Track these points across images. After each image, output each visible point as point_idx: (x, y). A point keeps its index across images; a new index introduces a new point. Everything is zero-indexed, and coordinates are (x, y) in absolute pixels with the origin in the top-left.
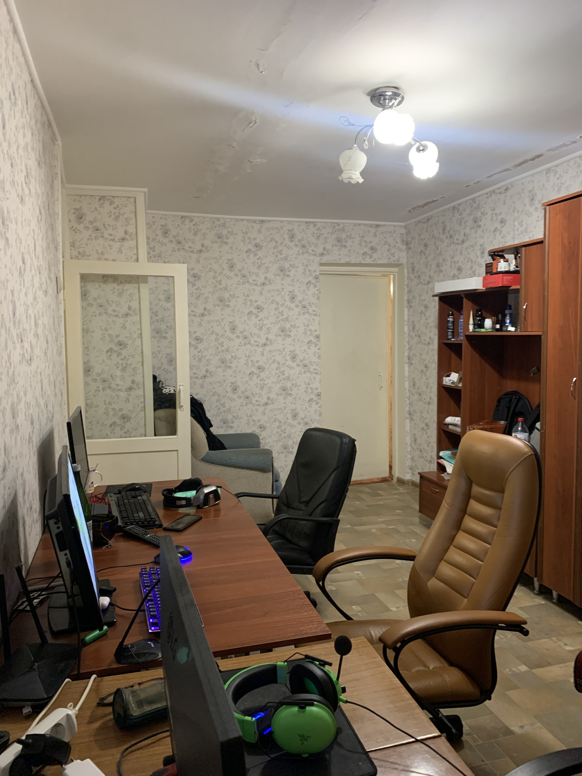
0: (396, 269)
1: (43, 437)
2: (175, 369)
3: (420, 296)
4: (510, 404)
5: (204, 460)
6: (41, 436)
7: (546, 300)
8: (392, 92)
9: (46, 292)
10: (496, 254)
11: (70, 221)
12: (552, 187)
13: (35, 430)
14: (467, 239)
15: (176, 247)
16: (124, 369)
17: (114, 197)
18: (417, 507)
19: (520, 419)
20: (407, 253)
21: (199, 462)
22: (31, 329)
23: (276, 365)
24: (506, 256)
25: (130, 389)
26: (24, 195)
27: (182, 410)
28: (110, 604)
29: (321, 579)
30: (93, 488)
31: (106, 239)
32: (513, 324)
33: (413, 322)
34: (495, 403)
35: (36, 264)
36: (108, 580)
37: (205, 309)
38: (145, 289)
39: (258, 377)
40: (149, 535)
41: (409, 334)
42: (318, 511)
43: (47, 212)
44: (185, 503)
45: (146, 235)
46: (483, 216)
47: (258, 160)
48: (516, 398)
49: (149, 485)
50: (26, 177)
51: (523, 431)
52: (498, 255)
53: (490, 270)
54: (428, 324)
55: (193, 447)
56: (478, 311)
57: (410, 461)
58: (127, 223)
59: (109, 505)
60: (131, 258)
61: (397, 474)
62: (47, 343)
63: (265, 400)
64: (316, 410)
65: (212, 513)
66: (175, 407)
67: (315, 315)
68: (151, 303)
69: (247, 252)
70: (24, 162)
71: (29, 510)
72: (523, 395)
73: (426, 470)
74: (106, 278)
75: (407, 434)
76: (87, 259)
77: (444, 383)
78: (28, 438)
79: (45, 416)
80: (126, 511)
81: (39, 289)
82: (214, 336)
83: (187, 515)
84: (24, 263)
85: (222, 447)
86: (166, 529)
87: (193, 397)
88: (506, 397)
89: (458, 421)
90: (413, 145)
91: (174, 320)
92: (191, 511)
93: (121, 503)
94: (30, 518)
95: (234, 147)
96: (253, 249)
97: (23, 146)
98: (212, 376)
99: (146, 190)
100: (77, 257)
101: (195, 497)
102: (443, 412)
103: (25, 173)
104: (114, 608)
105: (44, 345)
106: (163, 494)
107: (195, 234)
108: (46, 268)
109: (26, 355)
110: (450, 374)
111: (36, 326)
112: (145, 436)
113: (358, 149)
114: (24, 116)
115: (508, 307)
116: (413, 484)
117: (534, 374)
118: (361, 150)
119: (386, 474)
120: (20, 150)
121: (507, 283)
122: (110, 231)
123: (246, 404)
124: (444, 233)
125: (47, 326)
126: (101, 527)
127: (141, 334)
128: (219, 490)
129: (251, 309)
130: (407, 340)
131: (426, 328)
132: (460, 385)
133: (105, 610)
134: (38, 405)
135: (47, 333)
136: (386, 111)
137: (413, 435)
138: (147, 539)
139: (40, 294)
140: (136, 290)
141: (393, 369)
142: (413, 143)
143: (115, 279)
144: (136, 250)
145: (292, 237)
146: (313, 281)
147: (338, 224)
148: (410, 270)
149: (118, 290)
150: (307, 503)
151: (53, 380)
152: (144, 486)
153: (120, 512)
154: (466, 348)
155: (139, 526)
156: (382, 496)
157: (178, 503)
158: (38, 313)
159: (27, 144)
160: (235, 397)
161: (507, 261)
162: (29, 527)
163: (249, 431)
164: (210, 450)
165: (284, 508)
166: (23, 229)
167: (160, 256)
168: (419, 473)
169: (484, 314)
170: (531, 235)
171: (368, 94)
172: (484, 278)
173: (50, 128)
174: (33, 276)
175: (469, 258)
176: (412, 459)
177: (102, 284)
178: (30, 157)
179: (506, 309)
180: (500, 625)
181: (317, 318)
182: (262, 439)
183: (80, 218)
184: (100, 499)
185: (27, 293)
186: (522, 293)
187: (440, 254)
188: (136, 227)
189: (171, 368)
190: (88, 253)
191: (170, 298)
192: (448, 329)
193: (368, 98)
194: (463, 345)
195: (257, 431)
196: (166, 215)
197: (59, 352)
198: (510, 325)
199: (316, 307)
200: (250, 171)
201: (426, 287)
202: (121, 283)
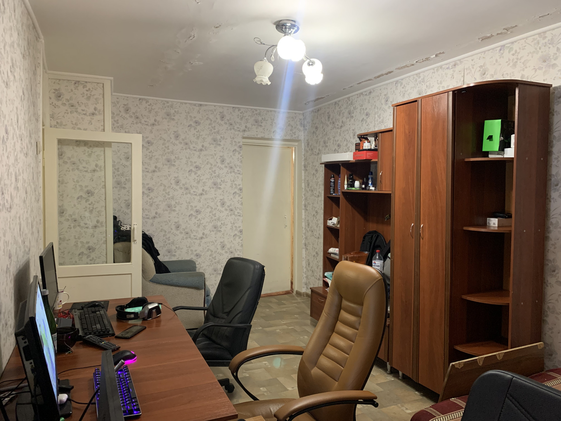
0: (296, 144)
1: (20, 267)
2: (131, 211)
3: (313, 163)
4: (372, 239)
5: (152, 281)
6: (18, 267)
7: (394, 171)
8: (291, 24)
9: (27, 154)
10: (362, 137)
11: (50, 98)
12: (399, 93)
13: (12, 262)
14: (344, 125)
15: (135, 121)
16: (91, 212)
17: (86, 82)
18: (309, 312)
19: (377, 251)
20: (304, 133)
21: (148, 283)
22: (12, 183)
23: (209, 210)
24: (368, 138)
25: (95, 227)
26: (9, 80)
27: (135, 243)
28: (68, 399)
29: (235, 371)
30: (61, 305)
31: (80, 113)
32: (374, 185)
33: (308, 181)
34: (362, 239)
35: (18, 132)
36: (68, 380)
37: (156, 167)
38: (109, 152)
39: (195, 218)
40: (103, 343)
41: (305, 189)
42: (236, 319)
43: (30, 93)
44: (134, 317)
45: (112, 112)
46: (355, 110)
47: (197, 63)
48: (375, 236)
49: (107, 302)
50: (12, 67)
51: (380, 259)
52: (364, 138)
53: (358, 147)
54: (318, 182)
55: (144, 271)
56: (350, 175)
57: (305, 279)
58: (97, 102)
59: (73, 319)
60: (99, 128)
61: (296, 288)
62: (26, 193)
63: (201, 235)
64: (239, 242)
65: (154, 324)
66: (130, 241)
67: (239, 174)
68: (114, 162)
69: (189, 126)
70: (9, 56)
71: (5, 325)
72: (380, 234)
73: (316, 286)
74: (78, 143)
75: (303, 260)
76: (63, 128)
77: (328, 224)
78: (5, 269)
79: (23, 250)
80: (87, 324)
81: (20, 152)
82: (162, 187)
83: (135, 325)
84: (7, 132)
85: (167, 271)
86: (117, 337)
87: (145, 233)
88: (370, 234)
89: (337, 251)
90: (305, 61)
91: (131, 174)
92: (139, 322)
93: (83, 317)
94: (6, 332)
95: (178, 53)
96: (193, 124)
97: (10, 43)
98: (160, 217)
99: (112, 78)
100: (55, 126)
101: (141, 312)
102: (327, 245)
103: (11, 64)
104: (71, 402)
105: (24, 195)
106: (117, 310)
107: (150, 112)
108: (27, 136)
109: (6, 204)
110: (332, 218)
111: (16, 181)
112: (106, 263)
113: (267, 61)
114: (11, 21)
115: (370, 173)
116: (307, 295)
117: (388, 219)
118: (269, 62)
119: (289, 289)
120: (7, 48)
121: (369, 157)
122: (83, 107)
123: (186, 238)
124: (329, 120)
125: (27, 181)
126: (65, 337)
127: (105, 185)
128: (160, 306)
129: (191, 168)
130: (304, 193)
131: (317, 185)
132: (338, 226)
133: (63, 405)
134: (16, 242)
135: (26, 185)
136: (287, 36)
137: (307, 261)
138: (102, 346)
139: (21, 156)
140: (102, 153)
141: (294, 213)
142: (305, 59)
143: (85, 143)
144: (103, 122)
145: (222, 117)
146: (238, 149)
147: (256, 110)
148: (306, 144)
149: (88, 151)
150: (228, 313)
151: (30, 222)
152: (102, 303)
153: (82, 324)
154: (342, 200)
155: (97, 336)
156: (285, 304)
157: (128, 316)
158: (19, 171)
159: (13, 42)
160: (178, 232)
161: (369, 142)
162: (4, 340)
163: (188, 258)
164: (157, 273)
165: (211, 317)
166: (7, 106)
167: (122, 127)
168: (310, 288)
169: (355, 177)
170: (386, 124)
171: (275, 24)
172: (354, 153)
173: (34, 30)
174: (15, 143)
175: (345, 138)
176: (307, 277)
177: (75, 147)
178: (15, 51)
179: (369, 175)
180: (359, 400)
181: (240, 176)
182: (198, 264)
183: (59, 96)
184: (66, 314)
185: (9, 156)
186: (379, 164)
187: (326, 134)
188: (104, 106)
189: (128, 211)
190: (64, 123)
191: (129, 158)
192: (331, 187)
193: (275, 26)
194: (340, 198)
195: (194, 258)
196: (128, 97)
197: (37, 199)
198: (372, 186)
199: (240, 168)
200: (191, 70)
201: (316, 157)
202: (91, 146)
